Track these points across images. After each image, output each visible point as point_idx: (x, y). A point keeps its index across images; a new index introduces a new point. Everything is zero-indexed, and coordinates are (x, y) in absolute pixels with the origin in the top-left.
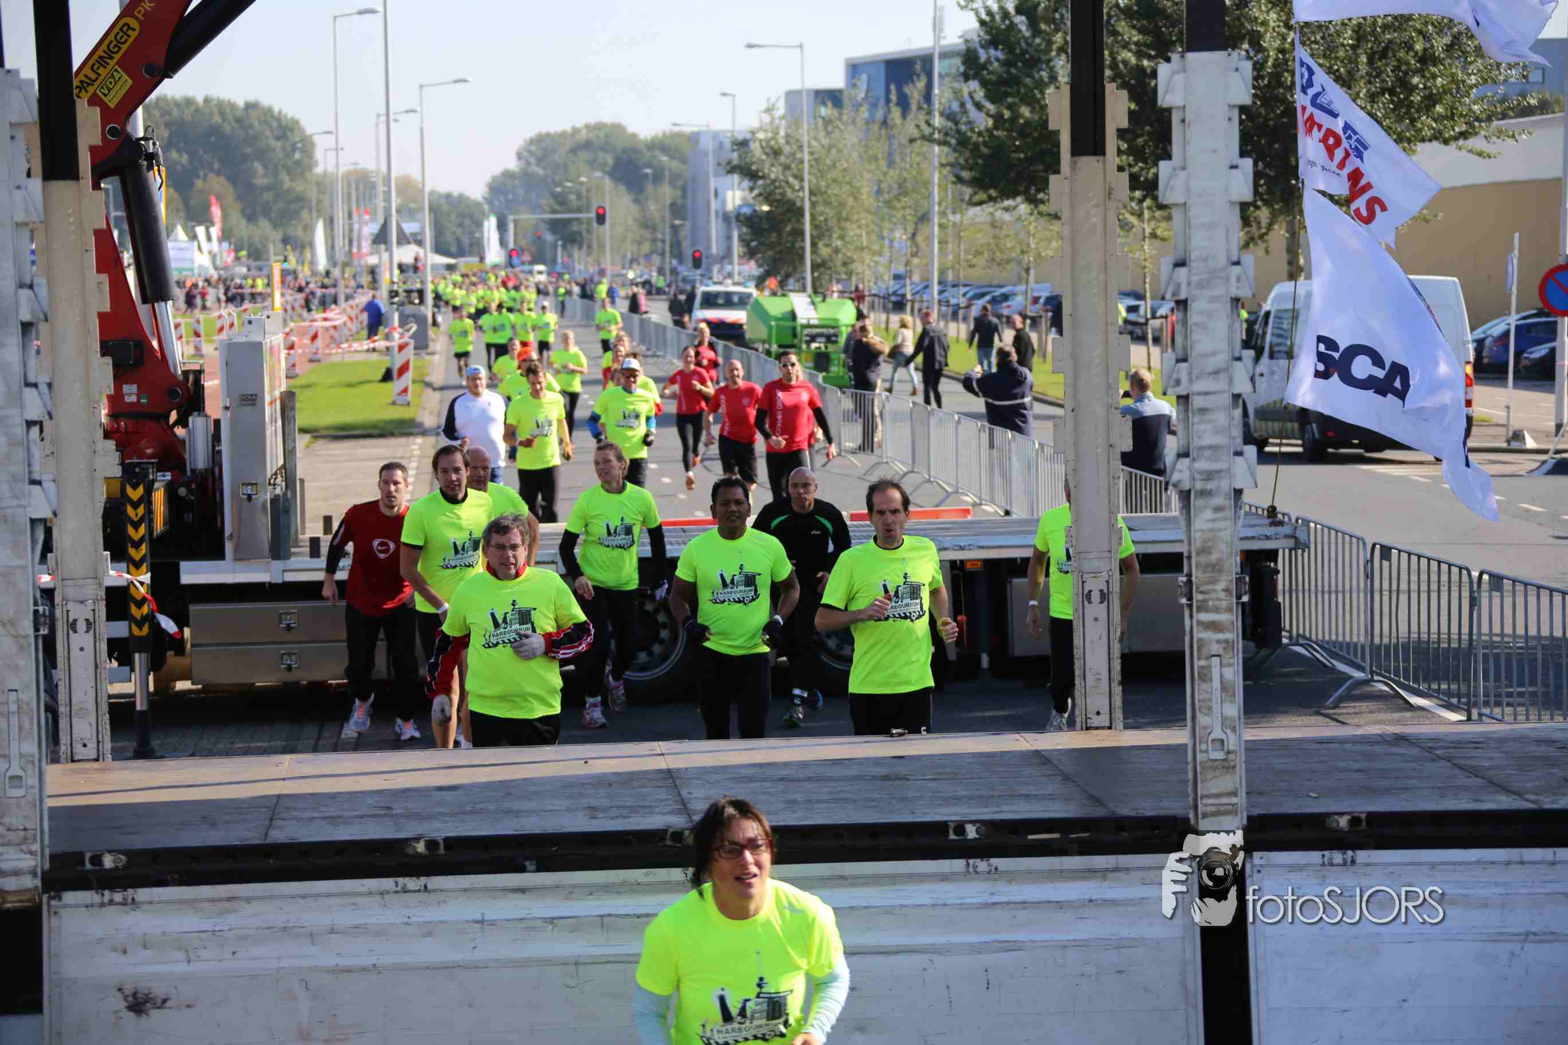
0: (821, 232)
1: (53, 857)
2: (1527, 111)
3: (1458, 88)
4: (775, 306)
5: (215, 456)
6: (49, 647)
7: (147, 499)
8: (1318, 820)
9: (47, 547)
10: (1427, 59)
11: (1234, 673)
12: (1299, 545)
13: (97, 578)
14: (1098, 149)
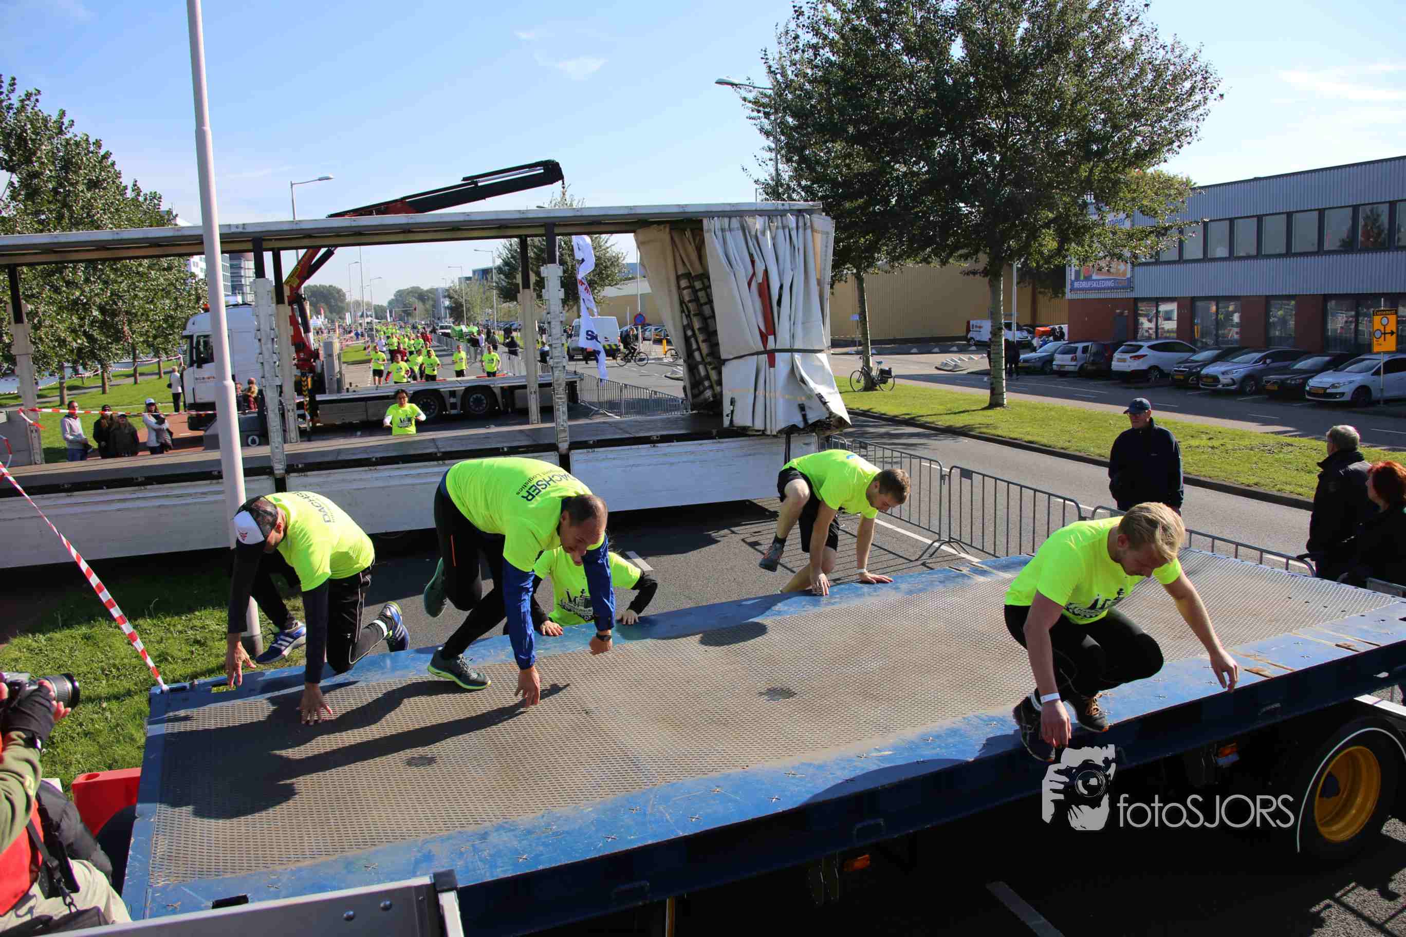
0: (468, 310)
1: (287, 465)
2: (630, 279)
3: (613, 274)
4: (457, 328)
5: (323, 369)
6: (283, 415)
7: (307, 380)
8: (586, 442)
9: (281, 392)
10: (606, 267)
11: (565, 409)
12: (582, 380)
13: (294, 399)
14: (529, 287)
